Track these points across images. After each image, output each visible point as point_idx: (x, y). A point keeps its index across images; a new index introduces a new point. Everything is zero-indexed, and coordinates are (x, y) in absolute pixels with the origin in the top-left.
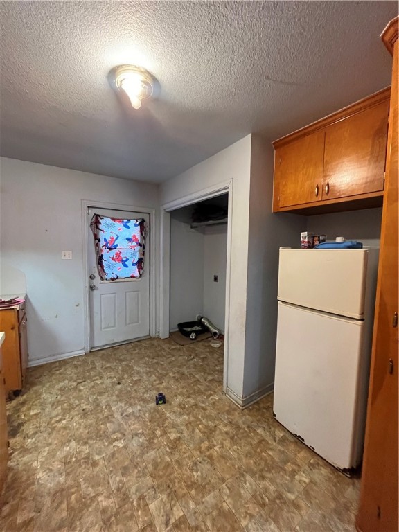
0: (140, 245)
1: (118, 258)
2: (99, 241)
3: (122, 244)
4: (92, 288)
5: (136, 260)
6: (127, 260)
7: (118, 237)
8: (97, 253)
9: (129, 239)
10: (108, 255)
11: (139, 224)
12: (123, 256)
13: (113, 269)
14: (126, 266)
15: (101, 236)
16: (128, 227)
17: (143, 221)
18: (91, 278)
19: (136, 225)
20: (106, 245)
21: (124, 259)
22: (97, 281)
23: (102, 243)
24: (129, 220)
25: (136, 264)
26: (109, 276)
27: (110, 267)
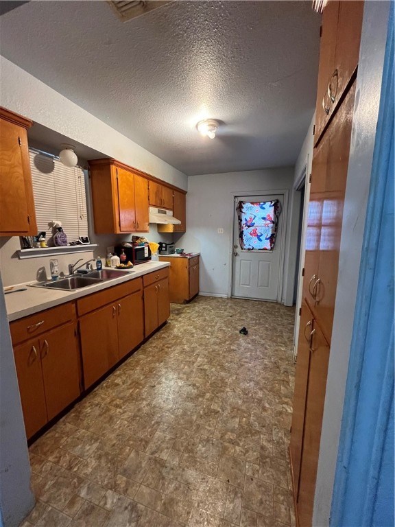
0: (273, 222)
1: (254, 234)
2: (241, 220)
3: (259, 222)
4: (235, 254)
5: (269, 235)
6: (262, 235)
7: (255, 216)
8: (240, 229)
9: (264, 218)
10: (246, 231)
11: (274, 205)
12: (258, 232)
13: (250, 241)
14: (260, 240)
15: (243, 216)
16: (264, 208)
17: (277, 201)
18: (235, 247)
19: (270, 206)
20: (246, 223)
21: (259, 234)
22: (238, 250)
23: (244, 222)
24: (265, 203)
25: (269, 239)
26: (247, 247)
27: (247, 240)
